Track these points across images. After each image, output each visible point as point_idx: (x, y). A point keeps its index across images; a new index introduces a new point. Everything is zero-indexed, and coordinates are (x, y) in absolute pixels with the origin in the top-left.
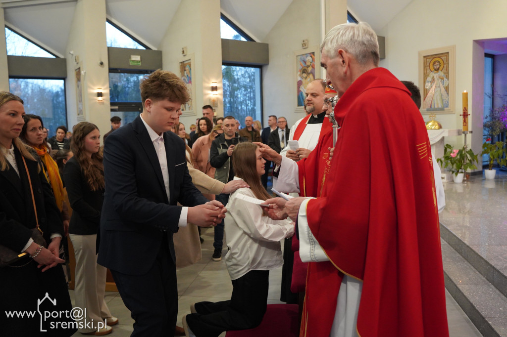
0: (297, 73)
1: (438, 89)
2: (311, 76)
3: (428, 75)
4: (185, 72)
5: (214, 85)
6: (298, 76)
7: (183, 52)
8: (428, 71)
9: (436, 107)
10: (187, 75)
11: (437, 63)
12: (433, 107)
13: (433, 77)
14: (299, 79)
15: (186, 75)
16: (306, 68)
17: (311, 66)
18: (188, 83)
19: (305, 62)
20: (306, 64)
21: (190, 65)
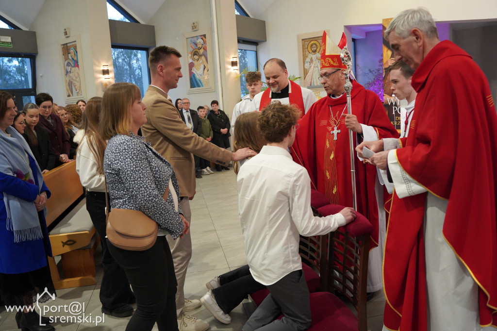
0: (188, 55)
1: (317, 69)
2: (203, 58)
3: (307, 57)
4: (69, 55)
5: (106, 68)
6: (189, 58)
7: (66, 33)
8: (307, 53)
9: (315, 85)
10: (72, 59)
11: (314, 46)
12: (312, 85)
13: (311, 58)
14: (191, 61)
15: (70, 57)
16: (198, 50)
17: (202, 49)
18: (74, 67)
19: (196, 45)
20: (197, 46)
21: (75, 48)
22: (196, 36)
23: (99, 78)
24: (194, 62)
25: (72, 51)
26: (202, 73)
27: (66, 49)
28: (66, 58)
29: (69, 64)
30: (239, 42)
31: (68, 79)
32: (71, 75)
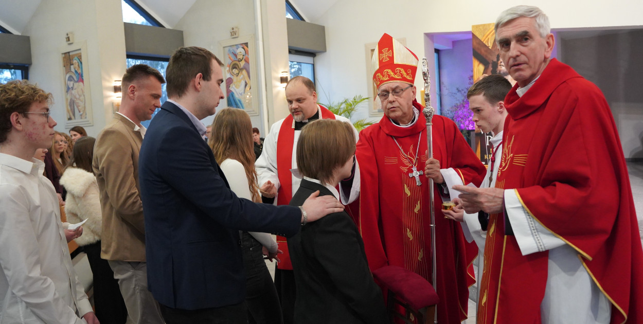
0: (225, 68)
2: (244, 72)
4: (72, 67)
5: (117, 84)
6: (227, 72)
7: (68, 39)
10: (76, 71)
14: (229, 75)
15: (73, 70)
16: (237, 63)
17: (243, 60)
18: (78, 81)
19: (236, 55)
20: (237, 57)
21: (80, 58)
22: (236, 45)
23: (109, 97)
24: (232, 77)
25: (75, 61)
26: (243, 91)
27: (68, 59)
28: (68, 70)
29: (70, 79)
30: (290, 52)
31: (69, 97)
32: (73, 92)
